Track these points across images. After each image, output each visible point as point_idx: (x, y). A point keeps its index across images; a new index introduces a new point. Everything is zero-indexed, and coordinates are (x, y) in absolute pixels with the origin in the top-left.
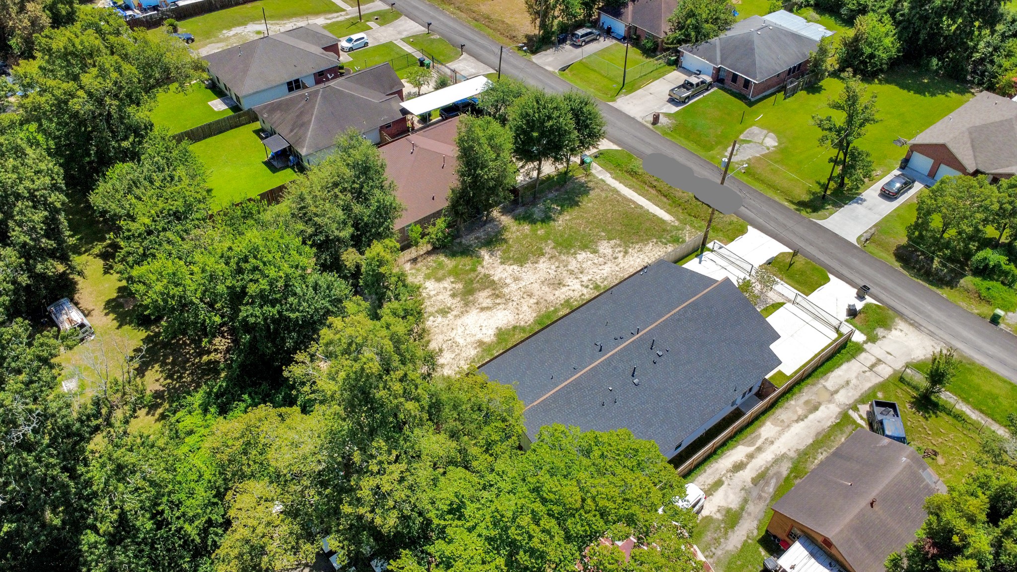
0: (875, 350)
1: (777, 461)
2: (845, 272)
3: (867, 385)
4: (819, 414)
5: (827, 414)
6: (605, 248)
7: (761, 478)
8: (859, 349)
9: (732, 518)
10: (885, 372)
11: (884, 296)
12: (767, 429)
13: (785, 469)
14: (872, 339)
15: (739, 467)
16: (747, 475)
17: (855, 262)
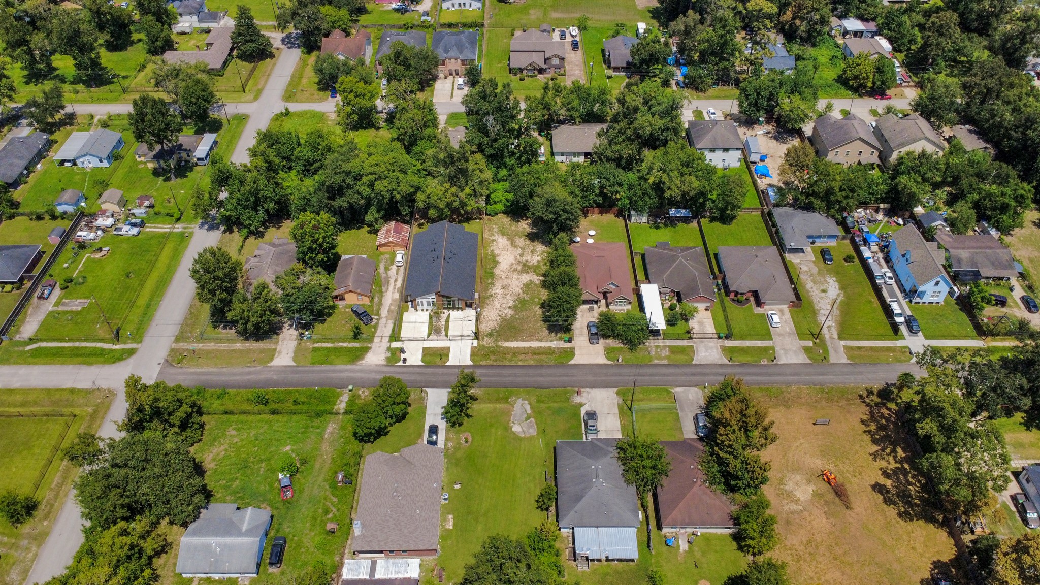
0: (385, 344)
1: (387, 290)
2: (418, 370)
3: (379, 330)
4: (386, 311)
5: (384, 312)
6: (510, 312)
7: (388, 282)
8: (391, 341)
9: (387, 269)
10: (377, 339)
11: (397, 370)
12: (397, 296)
13: (384, 289)
14: (389, 349)
15: (396, 281)
16: (392, 281)
17: (419, 378)
